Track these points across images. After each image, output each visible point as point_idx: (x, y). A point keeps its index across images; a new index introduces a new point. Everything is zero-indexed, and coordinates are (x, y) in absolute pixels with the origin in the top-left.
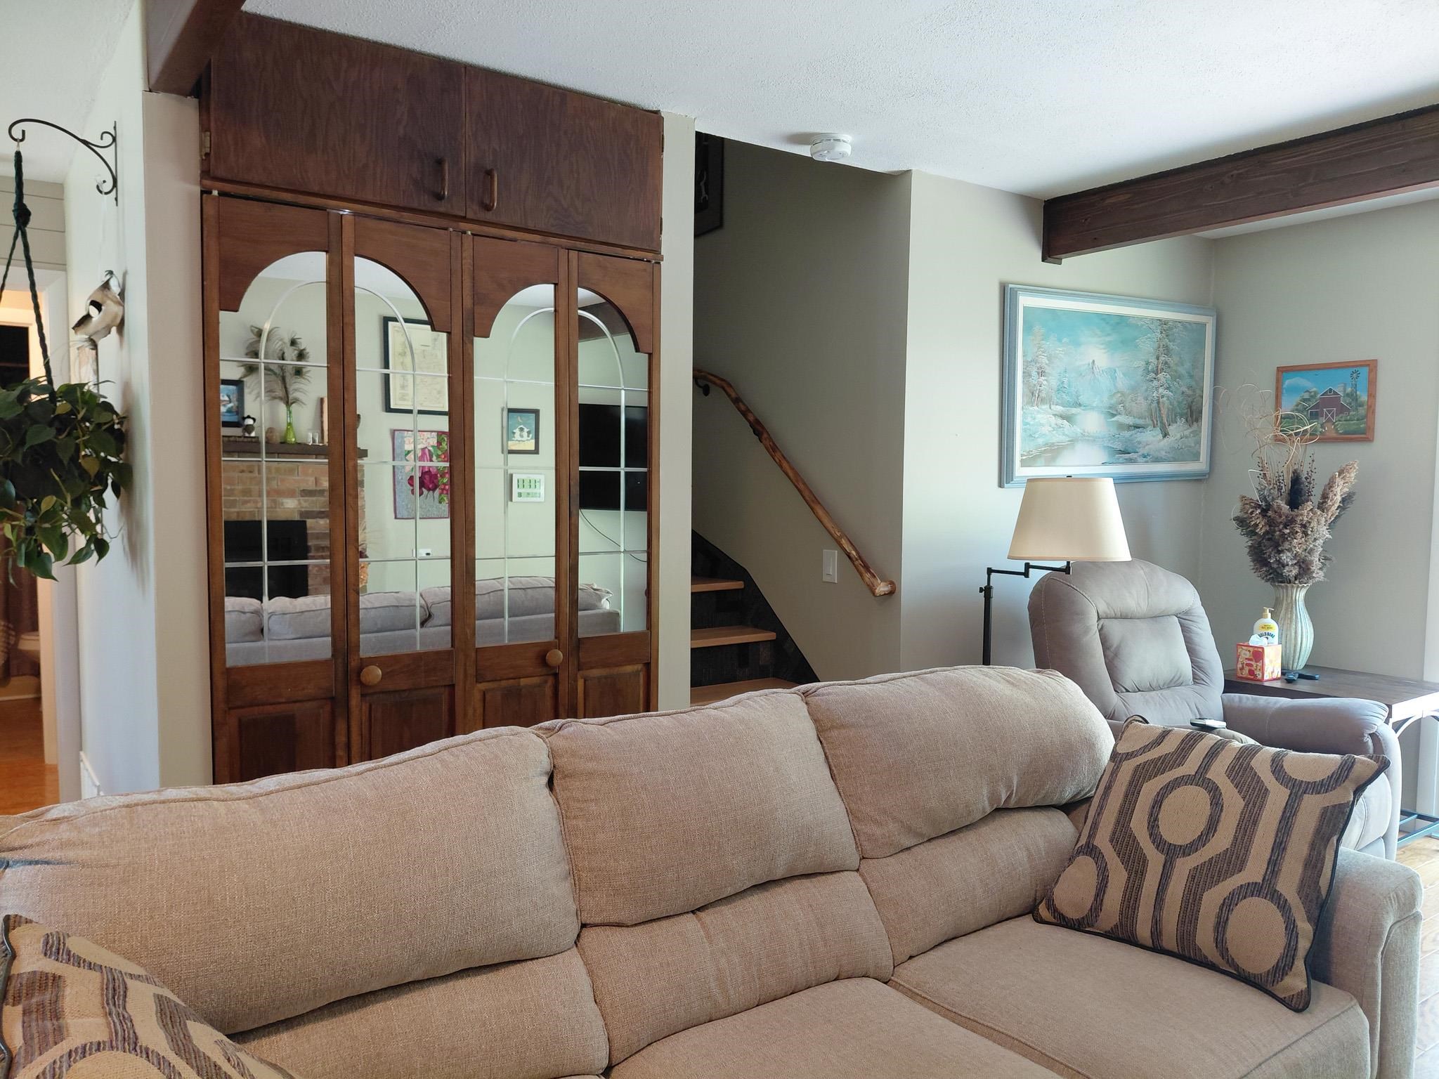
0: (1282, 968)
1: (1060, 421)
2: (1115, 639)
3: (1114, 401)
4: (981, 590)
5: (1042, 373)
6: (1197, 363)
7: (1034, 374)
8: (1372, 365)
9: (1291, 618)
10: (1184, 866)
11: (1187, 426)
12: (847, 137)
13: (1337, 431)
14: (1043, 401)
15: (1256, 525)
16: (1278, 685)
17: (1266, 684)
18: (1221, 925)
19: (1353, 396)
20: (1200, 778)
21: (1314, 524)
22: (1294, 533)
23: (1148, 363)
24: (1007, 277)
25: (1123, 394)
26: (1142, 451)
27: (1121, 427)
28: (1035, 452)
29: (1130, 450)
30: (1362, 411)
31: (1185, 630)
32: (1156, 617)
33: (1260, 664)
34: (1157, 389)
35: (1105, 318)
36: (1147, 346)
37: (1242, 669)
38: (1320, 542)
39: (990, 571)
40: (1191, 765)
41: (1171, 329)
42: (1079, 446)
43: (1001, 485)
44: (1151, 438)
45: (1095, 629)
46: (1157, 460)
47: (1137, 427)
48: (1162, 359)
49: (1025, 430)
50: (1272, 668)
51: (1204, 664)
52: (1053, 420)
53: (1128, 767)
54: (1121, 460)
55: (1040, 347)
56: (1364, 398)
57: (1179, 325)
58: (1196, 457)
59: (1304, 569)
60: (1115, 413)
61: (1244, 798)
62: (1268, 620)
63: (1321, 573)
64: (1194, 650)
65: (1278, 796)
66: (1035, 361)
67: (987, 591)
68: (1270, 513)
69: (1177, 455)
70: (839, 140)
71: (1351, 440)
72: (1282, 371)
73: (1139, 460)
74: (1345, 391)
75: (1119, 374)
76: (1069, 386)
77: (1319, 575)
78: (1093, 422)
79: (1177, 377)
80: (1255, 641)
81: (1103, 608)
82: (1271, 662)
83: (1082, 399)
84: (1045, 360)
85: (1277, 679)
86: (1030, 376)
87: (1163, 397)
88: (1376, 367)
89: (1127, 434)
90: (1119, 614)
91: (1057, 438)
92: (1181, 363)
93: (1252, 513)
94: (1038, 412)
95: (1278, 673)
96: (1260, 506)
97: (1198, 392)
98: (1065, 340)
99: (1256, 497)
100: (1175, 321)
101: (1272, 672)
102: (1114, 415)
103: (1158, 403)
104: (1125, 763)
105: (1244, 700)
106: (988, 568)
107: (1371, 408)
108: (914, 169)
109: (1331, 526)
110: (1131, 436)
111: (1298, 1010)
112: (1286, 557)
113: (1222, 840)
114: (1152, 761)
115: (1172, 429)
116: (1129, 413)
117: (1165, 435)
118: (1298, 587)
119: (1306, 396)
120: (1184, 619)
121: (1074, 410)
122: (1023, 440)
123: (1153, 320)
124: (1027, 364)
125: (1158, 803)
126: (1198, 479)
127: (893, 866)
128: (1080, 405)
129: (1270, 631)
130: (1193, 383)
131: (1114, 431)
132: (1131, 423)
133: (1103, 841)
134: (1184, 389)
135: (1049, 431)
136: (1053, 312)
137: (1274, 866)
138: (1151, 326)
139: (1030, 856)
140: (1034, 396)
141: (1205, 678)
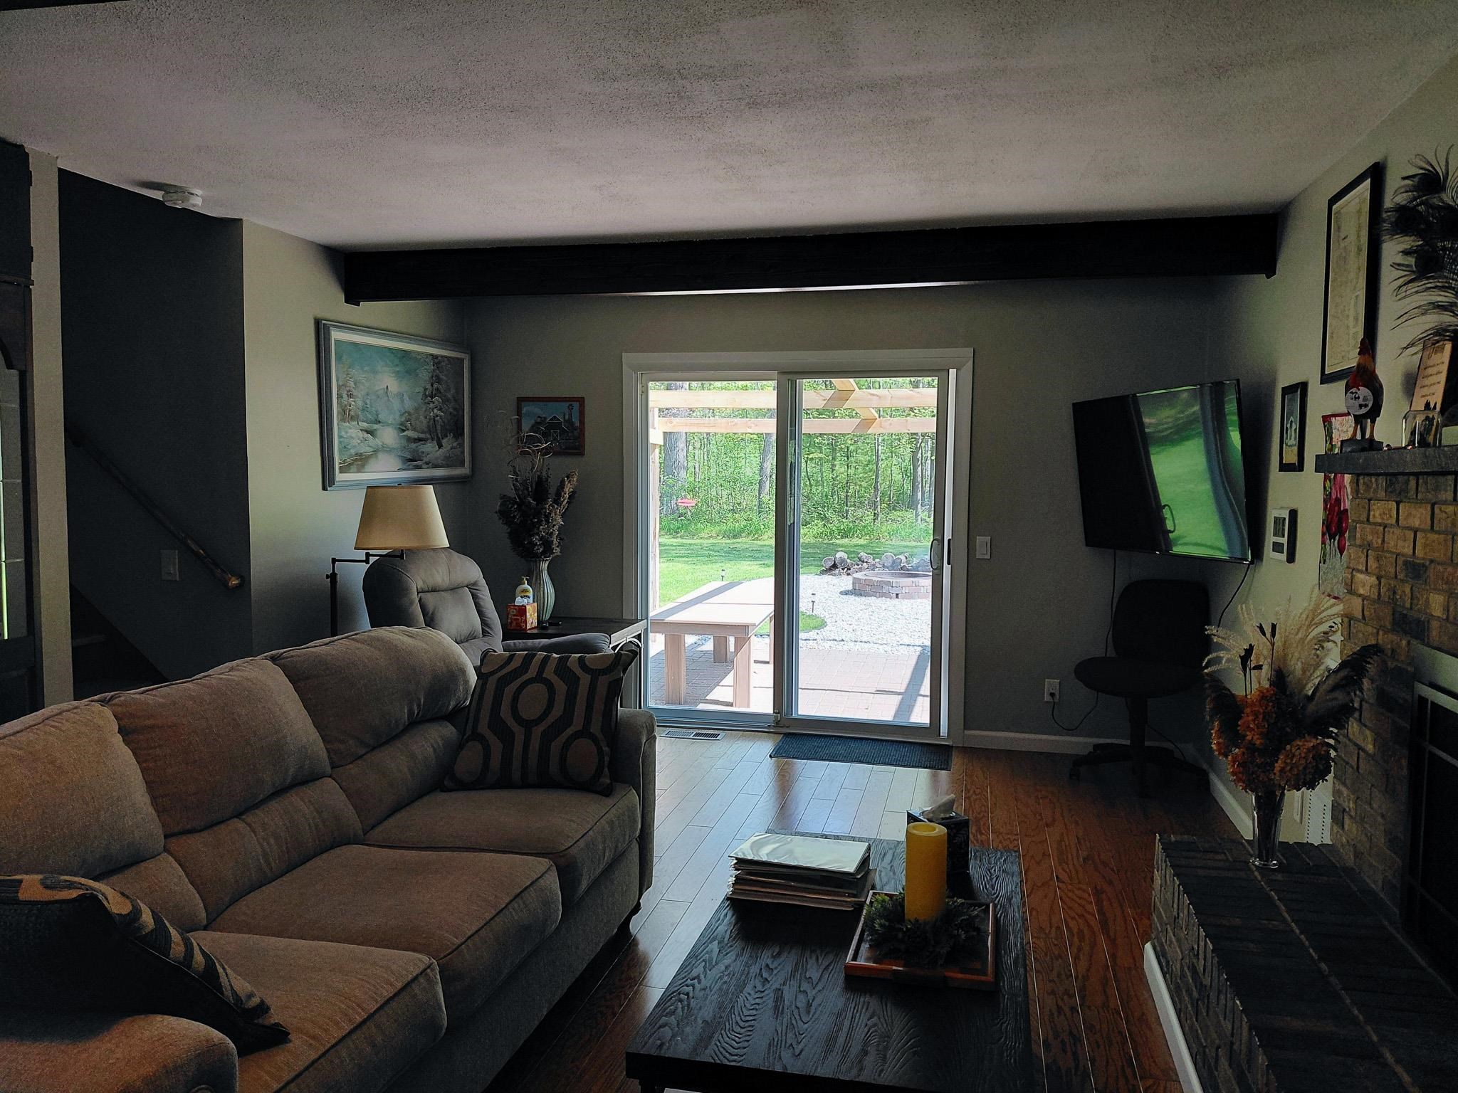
0: (599, 773)
1: (366, 435)
2: (430, 608)
3: (403, 419)
4: (327, 577)
5: (350, 396)
6: (459, 390)
7: (345, 396)
8: (581, 401)
9: (540, 583)
10: (538, 731)
11: (454, 440)
12: (198, 192)
13: (561, 448)
14: (352, 418)
15: (514, 516)
16: (535, 631)
17: (528, 632)
18: (563, 759)
19: (570, 422)
20: (539, 678)
21: (553, 515)
22: (540, 523)
23: (426, 389)
24: (320, 316)
25: (410, 414)
26: (425, 459)
27: (409, 440)
28: (349, 461)
29: (417, 459)
30: (576, 433)
31: (475, 597)
32: (454, 589)
33: (524, 618)
34: (433, 409)
35: (391, 350)
36: (425, 374)
37: (511, 623)
38: (556, 527)
39: (334, 561)
40: (532, 673)
41: (439, 362)
42: (380, 455)
43: (324, 488)
44: (430, 448)
45: (417, 601)
46: (436, 466)
47: (420, 440)
48: (435, 386)
49: (340, 442)
50: (532, 618)
51: (489, 622)
52: (361, 434)
53: (492, 681)
54: (411, 467)
55: (348, 374)
56: (577, 424)
57: (446, 359)
58: (462, 464)
59: (548, 548)
60: (404, 428)
61: (566, 685)
62: (526, 586)
63: (558, 550)
64: (482, 611)
65: (585, 679)
66: (345, 385)
67: (333, 577)
68: (523, 507)
69: (450, 462)
70: (192, 194)
71: (569, 454)
72: (521, 400)
73: (423, 466)
74: (564, 418)
75: (406, 397)
76: (371, 406)
77: (557, 551)
78: (389, 436)
79: (446, 400)
80: (519, 601)
81: (420, 584)
82: (531, 615)
83: (381, 417)
84: (352, 385)
85: (535, 628)
86: (342, 397)
87: (437, 416)
88: (584, 401)
89: (413, 446)
90: (430, 589)
91: (365, 449)
92: (448, 389)
93: (512, 507)
94: (350, 428)
95: (535, 624)
96: (516, 503)
97: (461, 413)
98: (366, 369)
99: (512, 494)
100: (442, 356)
101: (532, 623)
102: (404, 431)
103: (434, 421)
104: (490, 679)
105: (518, 645)
106: (332, 559)
107: (582, 430)
108: (244, 218)
109: (563, 516)
110: (417, 447)
111: (607, 796)
112: (535, 539)
113: (557, 711)
114: (508, 673)
115: (444, 442)
116: (414, 429)
117: (440, 446)
118: (543, 560)
119: (539, 420)
120: (472, 587)
121: (375, 426)
122: (340, 451)
123: (428, 355)
124: (339, 387)
125: (516, 698)
126: (462, 481)
127: (353, 769)
128: (379, 422)
129: (527, 594)
130: (457, 407)
131: (404, 442)
132: (416, 437)
133: (483, 728)
134: (451, 410)
135: (359, 444)
136: (355, 345)
137: (588, 719)
138: (427, 360)
139: (435, 750)
140: (346, 415)
141: (490, 632)
